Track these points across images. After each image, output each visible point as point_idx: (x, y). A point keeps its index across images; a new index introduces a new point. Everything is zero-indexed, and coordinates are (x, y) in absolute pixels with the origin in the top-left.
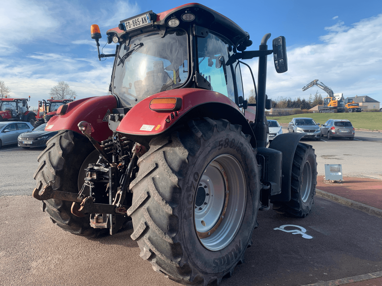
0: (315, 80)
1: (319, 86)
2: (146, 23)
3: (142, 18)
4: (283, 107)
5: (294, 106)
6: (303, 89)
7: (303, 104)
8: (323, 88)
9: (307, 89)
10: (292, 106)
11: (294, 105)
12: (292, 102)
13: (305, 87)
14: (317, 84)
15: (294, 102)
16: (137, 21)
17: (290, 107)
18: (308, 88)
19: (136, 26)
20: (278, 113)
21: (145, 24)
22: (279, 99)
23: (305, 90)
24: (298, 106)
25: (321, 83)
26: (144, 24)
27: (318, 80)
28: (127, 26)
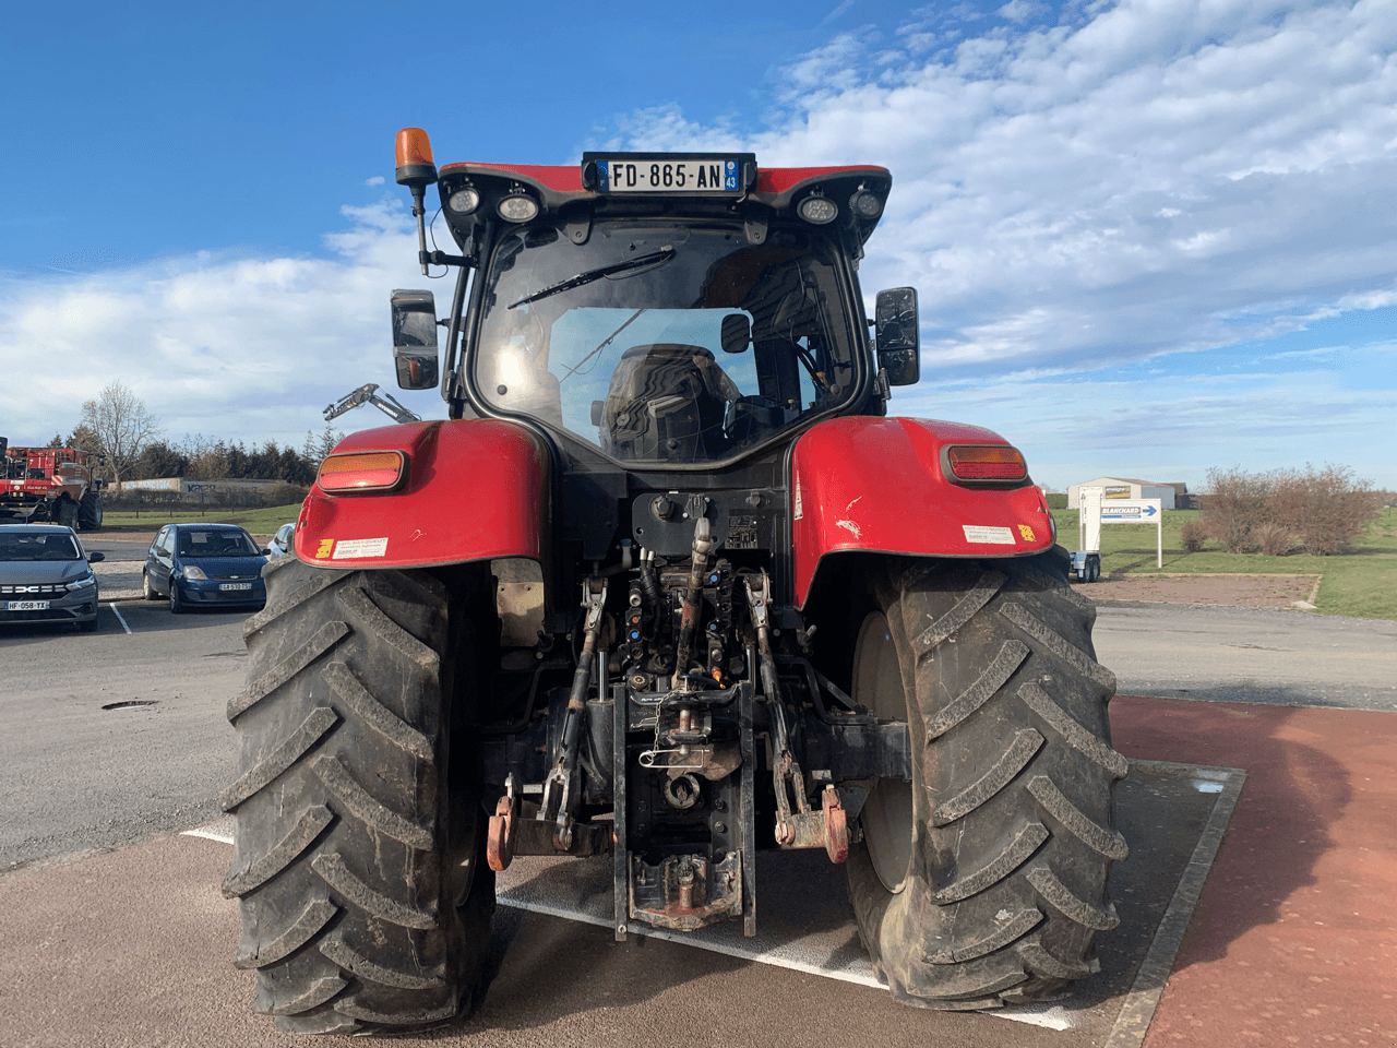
0: (368, 385)
1: (380, 405)
2: (715, 188)
3: (702, 168)
4: (216, 477)
5: (256, 473)
6: (325, 412)
7: (290, 467)
8: (395, 415)
9: (339, 413)
10: (246, 472)
11: (254, 467)
12: (244, 457)
13: (332, 406)
14: (373, 400)
15: (256, 459)
16: (674, 173)
17: (241, 476)
18: (342, 410)
19: (661, 187)
20: (215, 497)
21: (709, 188)
22: (188, 443)
23: (332, 417)
24: (271, 472)
25: (388, 396)
26: (702, 188)
27: (376, 387)
28: (617, 176)
